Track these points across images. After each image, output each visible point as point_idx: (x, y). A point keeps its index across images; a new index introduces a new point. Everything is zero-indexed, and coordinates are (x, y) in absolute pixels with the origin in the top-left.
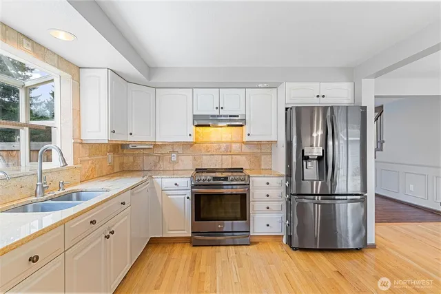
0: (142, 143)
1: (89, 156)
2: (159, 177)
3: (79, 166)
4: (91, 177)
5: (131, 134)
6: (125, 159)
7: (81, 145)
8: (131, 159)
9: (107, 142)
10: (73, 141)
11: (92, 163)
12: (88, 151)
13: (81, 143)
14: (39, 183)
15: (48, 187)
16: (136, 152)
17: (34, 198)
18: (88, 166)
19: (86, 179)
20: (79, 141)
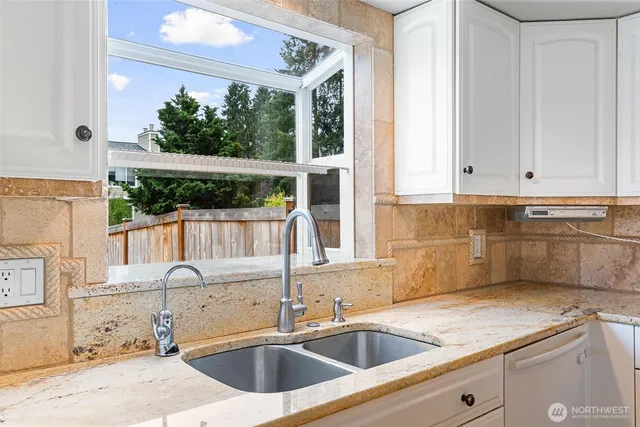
0: (565, 202)
1: (418, 237)
2: (623, 318)
3: (391, 261)
4: (422, 292)
5: (530, 175)
6: (525, 250)
7: (395, 210)
8: (541, 249)
9: (450, 200)
10: (374, 199)
11: (428, 256)
12: (413, 225)
13: (396, 205)
14: (284, 300)
15: (303, 311)
16: (557, 230)
17: (274, 333)
18: (414, 264)
19: (408, 297)
20: (391, 199)
